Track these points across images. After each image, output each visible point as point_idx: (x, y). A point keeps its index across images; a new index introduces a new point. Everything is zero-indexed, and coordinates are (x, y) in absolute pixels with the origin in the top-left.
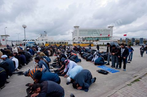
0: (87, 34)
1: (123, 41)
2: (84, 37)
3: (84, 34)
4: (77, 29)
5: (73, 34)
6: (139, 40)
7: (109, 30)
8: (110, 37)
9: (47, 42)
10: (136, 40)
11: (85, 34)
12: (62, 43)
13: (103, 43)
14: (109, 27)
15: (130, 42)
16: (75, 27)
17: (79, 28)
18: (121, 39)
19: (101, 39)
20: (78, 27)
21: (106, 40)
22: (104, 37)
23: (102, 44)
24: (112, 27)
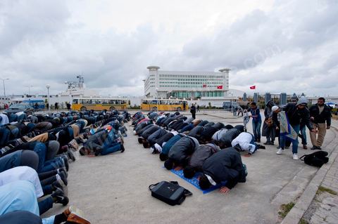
0: (177, 84)
1: (248, 99)
2: (170, 90)
3: (170, 84)
4: (154, 73)
5: (146, 85)
6: (279, 97)
7: (222, 77)
8: (224, 91)
9: (76, 101)
10: (272, 97)
11: (173, 84)
12: (114, 102)
13: (210, 104)
14: (222, 71)
15: (263, 101)
16: (149, 68)
17: (159, 70)
18: (245, 95)
19: (206, 94)
20: (157, 68)
21: (216, 96)
22: (212, 92)
23: (207, 105)
24: (227, 70)
